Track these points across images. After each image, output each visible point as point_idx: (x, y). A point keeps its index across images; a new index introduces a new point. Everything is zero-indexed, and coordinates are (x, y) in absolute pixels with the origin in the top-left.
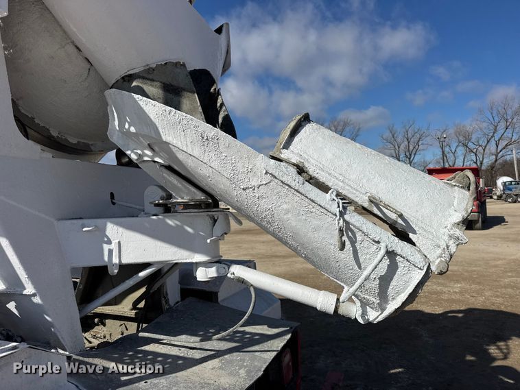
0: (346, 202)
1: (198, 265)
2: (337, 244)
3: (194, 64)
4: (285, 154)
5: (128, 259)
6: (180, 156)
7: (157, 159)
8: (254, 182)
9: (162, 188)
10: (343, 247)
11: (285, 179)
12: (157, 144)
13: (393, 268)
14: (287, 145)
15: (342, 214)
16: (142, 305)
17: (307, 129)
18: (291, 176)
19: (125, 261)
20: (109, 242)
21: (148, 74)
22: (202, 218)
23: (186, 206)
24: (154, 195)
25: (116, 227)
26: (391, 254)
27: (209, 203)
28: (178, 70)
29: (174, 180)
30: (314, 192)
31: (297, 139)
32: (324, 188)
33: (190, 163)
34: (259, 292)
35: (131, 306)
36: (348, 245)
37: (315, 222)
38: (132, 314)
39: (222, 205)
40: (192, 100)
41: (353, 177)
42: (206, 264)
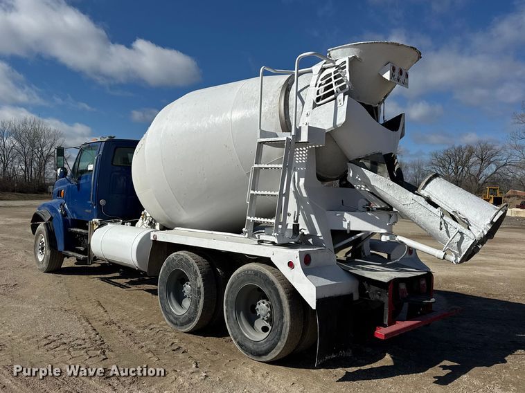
0: (444, 213)
1: (381, 234)
2: (439, 227)
3: (385, 152)
4: (422, 192)
5: (353, 228)
6: (378, 191)
7: (367, 189)
8: (408, 203)
9: (366, 200)
10: (441, 229)
11: (420, 202)
12: (368, 184)
13: (462, 238)
14: (423, 189)
15: (442, 217)
16: (350, 255)
17: (434, 181)
18: (423, 201)
19: (351, 229)
20: (346, 221)
21: (366, 158)
22: (385, 215)
23: (378, 209)
24: (362, 203)
25: (349, 215)
26: (461, 233)
27: (388, 208)
28: (378, 156)
29: (373, 197)
30: (431, 208)
31: (428, 186)
32: (436, 206)
33: (382, 193)
34: (409, 247)
35: (344, 255)
36: (444, 228)
37: (432, 219)
38: (345, 259)
39: (394, 209)
40: (383, 168)
41: (450, 203)
42: (386, 234)
